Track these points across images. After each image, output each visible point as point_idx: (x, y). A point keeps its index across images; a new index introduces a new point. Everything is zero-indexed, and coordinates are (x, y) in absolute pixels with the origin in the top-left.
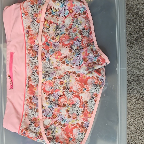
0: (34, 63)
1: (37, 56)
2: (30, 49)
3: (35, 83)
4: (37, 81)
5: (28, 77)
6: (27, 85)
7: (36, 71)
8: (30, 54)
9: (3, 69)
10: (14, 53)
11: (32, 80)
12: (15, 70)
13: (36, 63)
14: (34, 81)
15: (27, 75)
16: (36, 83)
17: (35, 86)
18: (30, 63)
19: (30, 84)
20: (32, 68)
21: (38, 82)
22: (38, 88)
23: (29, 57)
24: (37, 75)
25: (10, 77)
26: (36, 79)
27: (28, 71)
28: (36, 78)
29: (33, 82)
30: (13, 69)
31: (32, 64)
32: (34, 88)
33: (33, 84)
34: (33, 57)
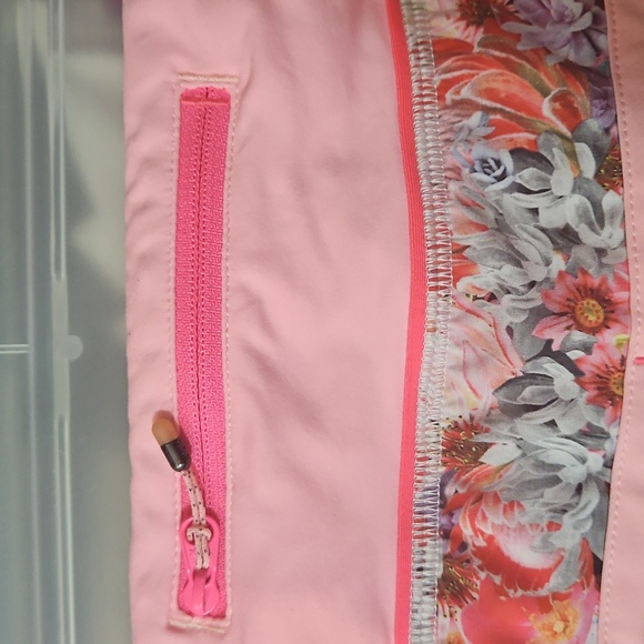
0: (533, 246)
1: (594, 125)
2: (474, 36)
3: (557, 540)
4: (592, 498)
5: (430, 440)
6: (432, 556)
7: (574, 355)
8: (466, 107)
9: (73, 330)
10: (233, 91)
11: (499, 486)
12: (259, 341)
13: (564, 238)
14: (534, 509)
15: (422, 420)
16: (570, 536)
17: (555, 583)
18: (474, 240)
19: (479, 552)
20: (507, 312)
21: (601, 517)
22: (592, 605)
23: (459, 155)
24: (587, 415)
25: (179, 451)
26: (574, 473)
27: (441, 351)
28: (561, 452)
29: (518, 517)
30: (236, 329)
31: (517, 259)
32: (544, 605)
33: (524, 553)
34: (523, 155)
